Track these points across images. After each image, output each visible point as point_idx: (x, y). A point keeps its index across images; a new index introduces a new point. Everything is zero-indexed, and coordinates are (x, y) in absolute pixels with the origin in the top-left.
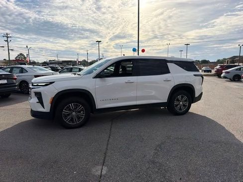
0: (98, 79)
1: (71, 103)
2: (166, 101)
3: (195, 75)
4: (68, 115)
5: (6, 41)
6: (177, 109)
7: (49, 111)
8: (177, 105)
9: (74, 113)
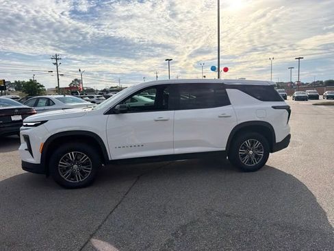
0: (111, 116)
1: (70, 151)
2: (225, 149)
3: (274, 107)
4: (68, 169)
5: (55, 64)
6: (245, 162)
7: (39, 162)
8: (243, 156)
9: (75, 166)
